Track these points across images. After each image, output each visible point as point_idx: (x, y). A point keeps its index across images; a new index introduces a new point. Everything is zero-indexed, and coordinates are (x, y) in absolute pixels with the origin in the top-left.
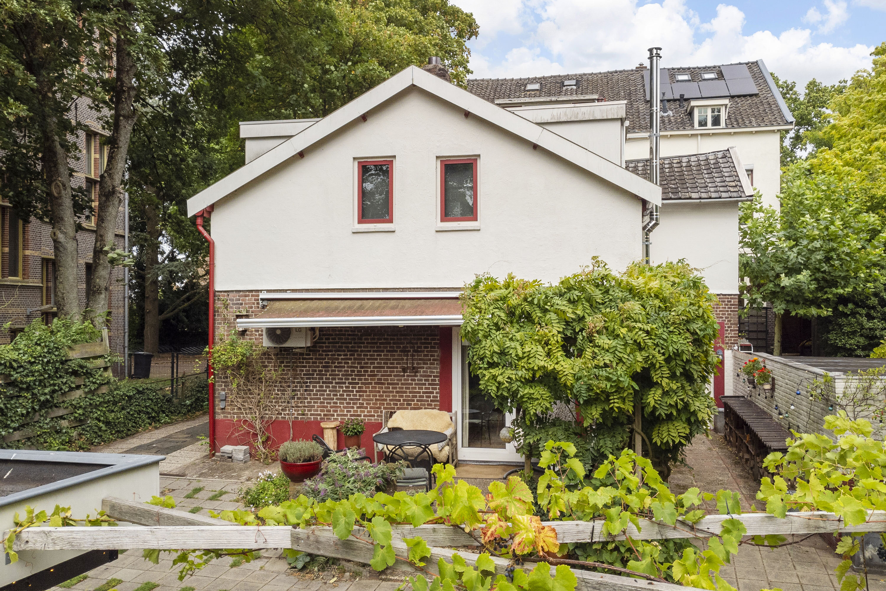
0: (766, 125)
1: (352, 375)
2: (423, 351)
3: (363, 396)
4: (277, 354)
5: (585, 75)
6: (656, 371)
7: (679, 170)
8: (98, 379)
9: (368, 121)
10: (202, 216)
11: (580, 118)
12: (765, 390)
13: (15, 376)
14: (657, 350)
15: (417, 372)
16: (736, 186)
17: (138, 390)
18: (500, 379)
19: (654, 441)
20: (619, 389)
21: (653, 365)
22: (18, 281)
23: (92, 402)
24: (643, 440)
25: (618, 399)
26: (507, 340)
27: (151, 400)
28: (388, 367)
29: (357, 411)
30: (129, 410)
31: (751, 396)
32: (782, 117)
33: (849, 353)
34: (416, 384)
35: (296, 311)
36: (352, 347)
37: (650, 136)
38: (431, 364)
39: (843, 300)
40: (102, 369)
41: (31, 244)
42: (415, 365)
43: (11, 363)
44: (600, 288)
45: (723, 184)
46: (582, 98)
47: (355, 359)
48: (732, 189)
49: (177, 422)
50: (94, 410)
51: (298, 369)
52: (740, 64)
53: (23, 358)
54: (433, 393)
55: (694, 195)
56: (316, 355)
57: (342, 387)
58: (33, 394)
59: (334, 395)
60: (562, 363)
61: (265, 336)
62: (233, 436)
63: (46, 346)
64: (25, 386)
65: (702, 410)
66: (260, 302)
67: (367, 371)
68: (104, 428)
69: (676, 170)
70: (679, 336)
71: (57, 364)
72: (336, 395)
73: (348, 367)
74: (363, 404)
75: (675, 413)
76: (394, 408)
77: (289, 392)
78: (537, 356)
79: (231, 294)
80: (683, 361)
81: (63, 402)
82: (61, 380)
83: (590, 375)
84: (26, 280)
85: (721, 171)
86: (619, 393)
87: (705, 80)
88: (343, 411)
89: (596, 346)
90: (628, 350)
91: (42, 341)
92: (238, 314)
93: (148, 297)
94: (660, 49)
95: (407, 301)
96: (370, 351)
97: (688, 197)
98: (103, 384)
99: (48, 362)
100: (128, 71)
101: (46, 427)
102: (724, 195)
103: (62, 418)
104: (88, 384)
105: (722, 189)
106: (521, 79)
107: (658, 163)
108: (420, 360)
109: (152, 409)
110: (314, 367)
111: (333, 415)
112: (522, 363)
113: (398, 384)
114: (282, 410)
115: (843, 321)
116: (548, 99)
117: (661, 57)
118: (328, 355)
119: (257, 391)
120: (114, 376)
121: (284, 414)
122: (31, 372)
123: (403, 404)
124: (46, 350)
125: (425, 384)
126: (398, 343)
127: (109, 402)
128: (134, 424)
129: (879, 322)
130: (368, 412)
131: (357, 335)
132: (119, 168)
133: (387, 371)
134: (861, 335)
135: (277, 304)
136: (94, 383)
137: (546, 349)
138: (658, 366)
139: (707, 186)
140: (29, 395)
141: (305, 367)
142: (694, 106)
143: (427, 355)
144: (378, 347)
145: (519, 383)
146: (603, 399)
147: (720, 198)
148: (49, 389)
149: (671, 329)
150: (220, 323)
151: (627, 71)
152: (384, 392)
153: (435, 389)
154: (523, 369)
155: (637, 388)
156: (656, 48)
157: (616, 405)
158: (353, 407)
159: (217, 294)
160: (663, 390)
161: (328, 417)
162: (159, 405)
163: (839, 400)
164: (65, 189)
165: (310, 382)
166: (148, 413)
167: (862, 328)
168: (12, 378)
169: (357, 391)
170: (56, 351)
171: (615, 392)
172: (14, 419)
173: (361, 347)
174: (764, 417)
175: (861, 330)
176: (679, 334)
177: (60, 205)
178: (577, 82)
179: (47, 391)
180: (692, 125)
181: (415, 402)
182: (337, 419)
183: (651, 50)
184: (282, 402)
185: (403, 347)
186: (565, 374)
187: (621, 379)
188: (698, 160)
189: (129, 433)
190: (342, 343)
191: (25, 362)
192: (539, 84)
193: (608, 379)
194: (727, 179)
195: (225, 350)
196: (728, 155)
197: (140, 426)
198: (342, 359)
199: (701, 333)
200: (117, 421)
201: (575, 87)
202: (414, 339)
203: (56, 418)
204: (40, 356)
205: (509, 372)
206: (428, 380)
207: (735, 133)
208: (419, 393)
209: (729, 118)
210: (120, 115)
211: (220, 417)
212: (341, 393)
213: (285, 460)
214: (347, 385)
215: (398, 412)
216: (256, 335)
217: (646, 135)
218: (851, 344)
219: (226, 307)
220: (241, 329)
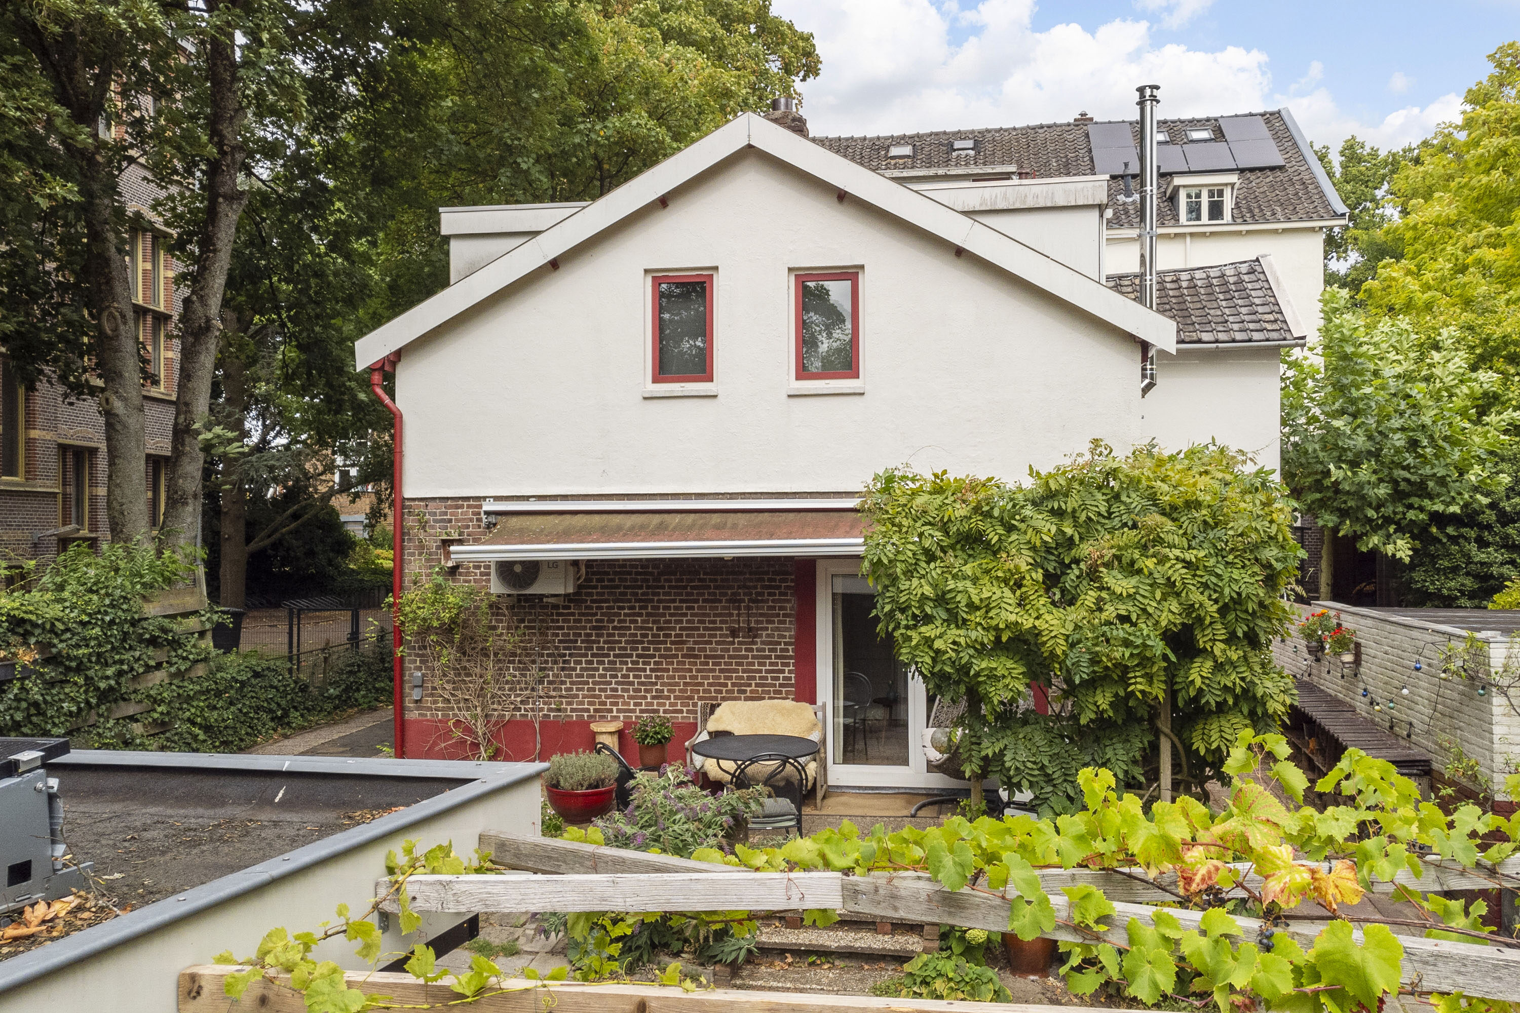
0: (1301, 220)
1: (643, 642)
2: (767, 601)
3: (662, 677)
4: (513, 607)
5: (988, 131)
6: (1203, 630)
7: (1176, 293)
8: (191, 653)
9: (668, 208)
10: (382, 369)
11: (1030, 204)
12: (1343, 663)
13: (60, 646)
14: (1206, 593)
15: (755, 636)
16: (1276, 321)
17: (254, 671)
18: (938, 644)
19: (1194, 747)
20: (1144, 661)
21: (1200, 620)
22: (18, 484)
23: (181, 691)
24: (1174, 746)
25: (1142, 677)
26: (950, 577)
27: (276, 688)
28: (705, 629)
29: (652, 704)
30: (240, 706)
31: (1309, 675)
32: (1327, 205)
33: (1446, 602)
34: (754, 657)
35: (550, 533)
36: (643, 594)
37: (1140, 236)
38: (780, 622)
40: (196, 635)
41: (40, 420)
42: (753, 625)
43: (53, 625)
44: (1104, 491)
45: (1253, 317)
46: (990, 171)
47: (648, 615)
48: (1269, 326)
49: (318, 726)
50: (185, 706)
51: (550, 632)
52: (1251, 115)
53: (72, 615)
54: (783, 672)
55: (1205, 337)
56: (580, 608)
57: (626, 663)
58: (87, 678)
59: (612, 676)
60: (1048, 617)
61: (493, 576)
62: (437, 749)
63: (108, 595)
64: (74, 664)
65: (1275, 697)
66: (484, 517)
67: (670, 636)
68: (202, 737)
69: (1171, 293)
70: (1242, 571)
71: (126, 626)
72: (616, 676)
73: (636, 628)
74: (662, 691)
75: (1231, 702)
76: (716, 698)
77: (534, 670)
78: (1003, 605)
79: (431, 504)
80: (1246, 611)
81: (135, 691)
82: (132, 653)
83: (1097, 637)
84: (31, 482)
85: (1249, 296)
86: (1145, 668)
87: (1193, 141)
88: (629, 704)
89: (1101, 588)
90: (1158, 595)
91: (101, 585)
92: (445, 537)
93: (226, 513)
94: (1157, 88)
95: (739, 515)
96: (674, 601)
97: (1195, 338)
98: (198, 661)
99: (112, 622)
100: (231, 118)
101: (108, 734)
102: (1256, 336)
103: (133, 719)
104: (175, 660)
105: (1252, 326)
106: (878, 138)
107: (1154, 282)
108: (761, 615)
109: (278, 705)
110: (577, 628)
111: (611, 711)
112: (977, 617)
113: (723, 657)
114: (522, 702)
116: (932, 172)
117: (1158, 102)
118: (602, 608)
119: (478, 670)
120: (215, 646)
121: (526, 710)
122: (84, 639)
123: (732, 692)
124: (107, 602)
125: (770, 657)
126: (723, 587)
127: (208, 691)
128: (249, 730)
129: (1496, 551)
130: (671, 705)
131: (652, 574)
132: (216, 286)
133: (703, 636)
134: (1468, 574)
135: (514, 521)
136: (185, 659)
137: (1018, 593)
138: (1208, 620)
139: (1226, 321)
140: (81, 681)
141: (562, 628)
142: (1179, 187)
143: (774, 608)
144: (688, 594)
145: (971, 651)
146: (1116, 678)
147: (1250, 340)
148: (113, 669)
149: (1230, 558)
150: (413, 554)
151: (1061, 126)
152: (698, 671)
153: (788, 665)
154: (979, 628)
155: (1173, 658)
156: (1150, 87)
157: (1139, 687)
158: (645, 698)
159: (407, 503)
160: (1216, 662)
161: (601, 714)
162: (289, 697)
163: (1497, 678)
164: (125, 323)
165: (570, 655)
166: (271, 711)
167: (1469, 561)
168: (54, 650)
169: (652, 670)
170: (124, 603)
171: (1137, 665)
172: (56, 721)
173: (658, 594)
174: (1340, 708)
175: (1467, 564)
176: (1243, 567)
177: (117, 351)
178: (976, 142)
179: (110, 672)
180: (1176, 218)
181: (753, 687)
182: (617, 718)
183: (1141, 90)
184: (521, 689)
185: (733, 594)
186: (1053, 634)
187: (1149, 643)
188: (1208, 277)
189: (243, 745)
190: (626, 587)
191: (75, 622)
192: (910, 147)
193: (1127, 643)
194: (1260, 309)
195: (424, 601)
196: (1258, 269)
197: (260, 732)
198: (626, 615)
199: (1278, 566)
200: (222, 725)
201: (972, 153)
202: (751, 580)
203: (124, 718)
204: (99, 612)
205: (953, 633)
206: (775, 650)
207: (1249, 232)
208: (760, 671)
209: (1237, 206)
210: (219, 195)
211: (412, 715)
212: (624, 672)
213: (557, 785)
214: (634, 658)
215: (725, 704)
216: (476, 574)
217: (1134, 233)
218: (1449, 589)
219: (423, 526)
220: (450, 564)
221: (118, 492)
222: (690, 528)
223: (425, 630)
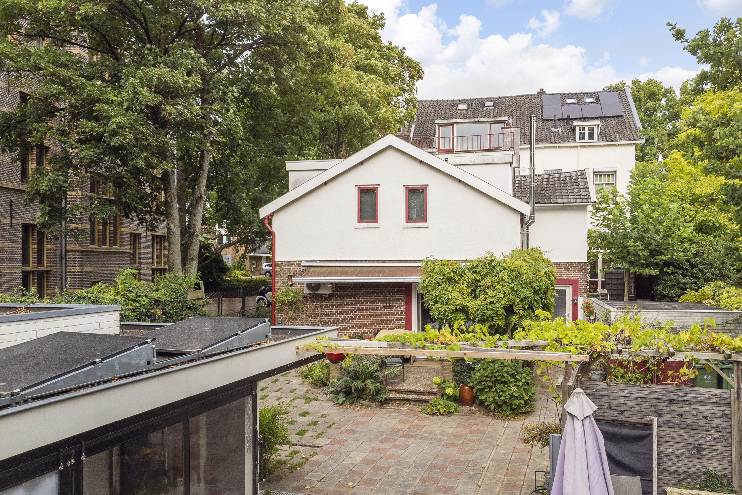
0: (626, 140)
1: (354, 310)
2: (396, 297)
3: (361, 322)
4: (311, 298)
5: (500, 97)
6: (516, 306)
7: (553, 183)
9: (364, 165)
10: (268, 218)
15: (392, 308)
16: (586, 195)
18: (440, 309)
20: (498, 315)
21: (514, 303)
22: (118, 249)
25: (497, 319)
26: (444, 290)
28: (375, 306)
29: (357, 330)
33: (672, 299)
34: (391, 315)
36: (355, 294)
38: (400, 304)
39: (667, 264)
40: (201, 306)
41: (125, 224)
42: (391, 304)
43: (164, 302)
45: (579, 193)
46: (497, 120)
47: (356, 301)
48: (584, 197)
51: (324, 306)
53: (169, 299)
54: (401, 320)
55: (560, 201)
56: (333, 298)
57: (349, 317)
59: (344, 321)
60: (471, 302)
61: (305, 287)
63: (178, 292)
66: (302, 267)
67: (363, 308)
71: (183, 303)
72: (346, 321)
73: (352, 305)
74: (361, 326)
76: (379, 329)
77: (318, 319)
78: (458, 299)
79: (284, 263)
83: (484, 308)
84: (121, 248)
85: (578, 185)
86: (498, 317)
87: (586, 103)
88: (350, 330)
92: (289, 274)
95: (386, 268)
96: (365, 296)
97: (556, 202)
99: (179, 302)
102: (578, 201)
105: (577, 197)
106: (454, 101)
108: (394, 301)
110: (333, 305)
111: (344, 333)
112: (451, 302)
113: (381, 315)
115: (666, 278)
116: (473, 120)
118: (341, 298)
119: (300, 318)
123: (384, 327)
124: (178, 295)
125: (397, 315)
126: (381, 292)
129: (689, 279)
130: (364, 330)
131: (358, 287)
132: (203, 182)
133: (375, 308)
134: (679, 288)
135: (312, 269)
137: (463, 295)
138: (517, 304)
139: (569, 195)
141: (328, 305)
142: (576, 125)
143: (398, 299)
144: (369, 294)
145: (449, 312)
146: (490, 320)
147: (576, 203)
149: (524, 286)
150: (278, 280)
151: (531, 95)
152: (373, 320)
153: (403, 318)
154: (451, 305)
155: (506, 314)
158: (355, 328)
159: (277, 262)
160: (520, 316)
164: (174, 197)
165: (330, 314)
167: (679, 283)
169: (357, 319)
170: (182, 295)
171: (496, 316)
173: (360, 294)
177: (172, 207)
178: (495, 103)
180: (574, 139)
181: (391, 325)
185: (384, 294)
186: (472, 307)
187: (499, 310)
190: (349, 292)
191: (170, 301)
192: (467, 105)
194: (582, 190)
195: (282, 295)
196: (584, 174)
198: (349, 301)
201: (492, 108)
204: (176, 298)
205: (445, 306)
206: (398, 313)
207: (604, 145)
208: (393, 320)
209: (600, 134)
214: (352, 315)
215: (382, 331)
216: (299, 287)
219: (282, 270)
220: (291, 283)
221: (171, 256)
222: (370, 272)
223: (283, 304)
